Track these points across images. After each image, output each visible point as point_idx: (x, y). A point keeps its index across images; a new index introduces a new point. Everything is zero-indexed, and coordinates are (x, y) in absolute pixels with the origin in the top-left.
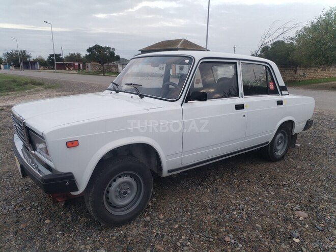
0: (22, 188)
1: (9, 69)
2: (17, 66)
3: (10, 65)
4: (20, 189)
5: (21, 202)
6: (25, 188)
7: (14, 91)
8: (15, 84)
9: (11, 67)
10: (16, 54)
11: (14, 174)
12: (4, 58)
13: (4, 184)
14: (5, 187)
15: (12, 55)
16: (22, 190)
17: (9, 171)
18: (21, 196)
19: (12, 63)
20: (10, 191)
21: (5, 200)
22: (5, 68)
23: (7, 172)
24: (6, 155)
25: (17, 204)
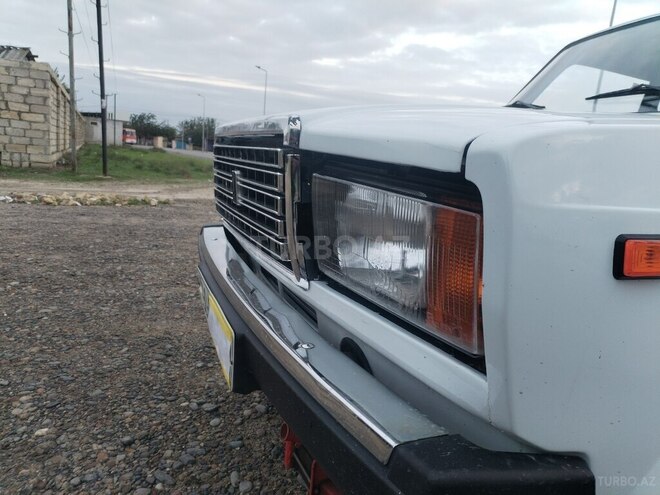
0: (200, 404)
1: (185, 148)
2: (197, 145)
3: (187, 142)
4: (194, 405)
5: (194, 463)
6: (208, 407)
7: (188, 177)
8: (193, 168)
9: (187, 146)
10: (200, 125)
11: (178, 349)
12: (179, 130)
13: (150, 378)
14: (151, 389)
15: (192, 126)
16: (199, 411)
17: (167, 337)
18: (196, 433)
19: (190, 139)
20: (163, 406)
21: (147, 439)
22: (178, 147)
23: (161, 339)
24: (165, 293)
25: (181, 467)
